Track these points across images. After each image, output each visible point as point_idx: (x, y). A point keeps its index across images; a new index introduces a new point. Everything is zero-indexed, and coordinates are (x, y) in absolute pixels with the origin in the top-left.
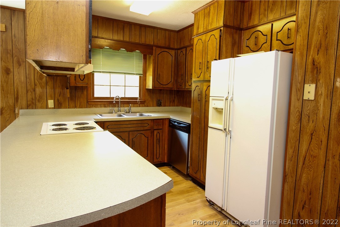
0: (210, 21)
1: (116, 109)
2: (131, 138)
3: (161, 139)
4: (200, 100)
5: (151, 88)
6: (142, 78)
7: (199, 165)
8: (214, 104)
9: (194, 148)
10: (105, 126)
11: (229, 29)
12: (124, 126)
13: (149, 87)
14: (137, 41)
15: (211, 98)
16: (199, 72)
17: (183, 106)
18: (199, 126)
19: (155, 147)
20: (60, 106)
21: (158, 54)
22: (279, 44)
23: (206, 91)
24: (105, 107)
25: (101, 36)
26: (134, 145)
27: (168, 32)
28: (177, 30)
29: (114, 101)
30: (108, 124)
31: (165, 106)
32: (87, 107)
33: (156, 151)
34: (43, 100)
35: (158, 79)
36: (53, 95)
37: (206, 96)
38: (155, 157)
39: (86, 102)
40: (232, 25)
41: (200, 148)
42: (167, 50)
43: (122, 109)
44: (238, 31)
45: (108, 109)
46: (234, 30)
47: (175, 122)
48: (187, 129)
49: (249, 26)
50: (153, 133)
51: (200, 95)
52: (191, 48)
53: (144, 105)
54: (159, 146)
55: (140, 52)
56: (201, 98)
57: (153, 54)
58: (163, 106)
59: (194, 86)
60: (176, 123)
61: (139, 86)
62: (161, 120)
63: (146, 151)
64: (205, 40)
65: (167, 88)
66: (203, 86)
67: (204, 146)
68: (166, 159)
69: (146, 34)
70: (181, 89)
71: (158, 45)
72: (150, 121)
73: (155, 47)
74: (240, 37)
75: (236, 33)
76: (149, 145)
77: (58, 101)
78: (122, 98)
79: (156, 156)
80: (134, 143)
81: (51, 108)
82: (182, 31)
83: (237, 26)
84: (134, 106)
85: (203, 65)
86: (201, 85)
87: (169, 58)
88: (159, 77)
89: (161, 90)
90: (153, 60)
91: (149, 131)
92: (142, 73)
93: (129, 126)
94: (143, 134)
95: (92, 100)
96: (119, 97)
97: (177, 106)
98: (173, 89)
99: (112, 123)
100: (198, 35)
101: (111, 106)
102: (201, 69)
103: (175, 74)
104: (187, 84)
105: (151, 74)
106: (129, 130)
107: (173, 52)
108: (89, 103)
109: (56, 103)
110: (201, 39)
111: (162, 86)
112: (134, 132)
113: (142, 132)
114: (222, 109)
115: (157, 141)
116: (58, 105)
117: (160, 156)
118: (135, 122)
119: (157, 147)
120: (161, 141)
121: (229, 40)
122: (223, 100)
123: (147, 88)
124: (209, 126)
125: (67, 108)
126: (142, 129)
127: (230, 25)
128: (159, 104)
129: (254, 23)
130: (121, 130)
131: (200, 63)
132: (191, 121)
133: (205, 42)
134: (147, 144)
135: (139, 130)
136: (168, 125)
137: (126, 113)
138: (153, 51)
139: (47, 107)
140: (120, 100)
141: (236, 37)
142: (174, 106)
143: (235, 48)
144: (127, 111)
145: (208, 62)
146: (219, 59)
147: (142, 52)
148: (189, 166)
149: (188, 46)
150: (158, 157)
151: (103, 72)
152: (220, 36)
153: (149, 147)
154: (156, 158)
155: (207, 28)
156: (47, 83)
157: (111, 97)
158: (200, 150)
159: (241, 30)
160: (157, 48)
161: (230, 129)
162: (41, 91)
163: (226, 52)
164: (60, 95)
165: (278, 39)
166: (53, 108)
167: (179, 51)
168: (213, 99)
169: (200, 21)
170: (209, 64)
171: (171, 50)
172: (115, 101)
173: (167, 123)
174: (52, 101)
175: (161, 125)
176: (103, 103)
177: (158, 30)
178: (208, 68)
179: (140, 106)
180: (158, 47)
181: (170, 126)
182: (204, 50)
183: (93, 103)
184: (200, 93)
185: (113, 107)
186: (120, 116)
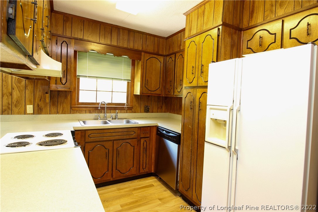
0: (205, 21)
1: (102, 115)
2: (115, 147)
3: (148, 148)
4: (192, 108)
5: (139, 94)
6: (130, 84)
7: (191, 182)
8: (213, 114)
9: (184, 161)
10: (86, 134)
11: (228, 29)
12: (108, 134)
13: (137, 93)
14: (125, 46)
15: (208, 107)
16: (192, 77)
17: (170, 112)
18: (191, 137)
19: (141, 157)
20: (40, 111)
21: (147, 60)
22: (294, 42)
23: (200, 98)
24: (90, 112)
25: (86, 39)
26: (119, 155)
27: (157, 38)
28: (166, 36)
29: (98, 107)
30: (90, 132)
31: (153, 113)
32: (70, 113)
33: (142, 160)
34: (21, 105)
35: (146, 85)
36: (33, 100)
37: (199, 104)
38: (141, 168)
39: (70, 108)
40: (231, 24)
41: (192, 163)
42: (156, 56)
43: (108, 114)
44: (237, 31)
45: (93, 115)
46: (234, 30)
47: (163, 130)
48: (177, 139)
49: (250, 25)
50: (139, 141)
51: (193, 102)
52: (181, 53)
53: (131, 111)
54: (145, 156)
55: (129, 57)
56: (193, 106)
57: (142, 59)
58: (150, 112)
59: (184, 92)
60: (164, 132)
61: (126, 91)
62: (149, 128)
63: (132, 161)
64: (199, 42)
65: (155, 94)
66: (196, 93)
67: (198, 161)
68: (153, 169)
69: (135, 39)
70: (169, 96)
71: (147, 51)
72: (137, 129)
73: (144, 53)
74: (239, 38)
75: (235, 33)
76: (135, 155)
77: (38, 106)
78: (109, 104)
79: (143, 166)
80: (119, 153)
81: (29, 114)
82: (171, 37)
83: (236, 26)
84: (121, 112)
85: (197, 69)
86: (193, 91)
87: (158, 64)
88: (147, 83)
89: (149, 96)
90: (141, 66)
91: (135, 139)
92: (130, 79)
93: (114, 134)
94: (129, 143)
95: (76, 106)
96: (105, 102)
97: (165, 112)
98: (161, 95)
99: (95, 131)
100: (191, 37)
101: (96, 112)
102: (194, 74)
103: (163, 80)
104: (176, 91)
105: (140, 80)
106: (113, 139)
107: (162, 59)
108: (73, 108)
109: (36, 108)
110: (194, 41)
111: (150, 92)
112: (119, 141)
113: (127, 141)
114: (225, 121)
115: (144, 150)
116: (38, 111)
117: (147, 166)
118: (120, 130)
119: (143, 157)
120: (148, 150)
121: (228, 40)
122: (226, 110)
123: (135, 94)
124: (206, 140)
125: (48, 114)
126: (128, 138)
127: (230, 24)
128: (147, 110)
129: (257, 21)
130: (105, 139)
131: (193, 67)
132: (181, 130)
133: (199, 44)
134: (132, 154)
135: (124, 138)
136: (156, 133)
137: (112, 119)
138: (142, 57)
139: (25, 113)
140: (106, 106)
141: (236, 37)
142: (162, 112)
143: (234, 50)
144: (114, 117)
145: (203, 65)
146: (217, 61)
147: (130, 58)
148: (178, 180)
149: (177, 52)
150: (144, 167)
151: (89, 77)
152: (218, 36)
153: (135, 157)
154: (143, 168)
155: (201, 29)
156: (26, 87)
157: (97, 102)
158: (192, 165)
159: (241, 30)
160: (146, 54)
161: (237, 148)
162: (19, 95)
163: (225, 54)
164: (40, 100)
165: (292, 37)
166: (32, 114)
167: (168, 58)
168: (211, 109)
169: (193, 22)
170: (203, 68)
171: (159, 57)
172: (100, 107)
173: (154, 131)
174: (32, 106)
175: (149, 133)
176: (88, 109)
177: (147, 36)
178: (202, 72)
179: (127, 113)
180: (146, 52)
181: (157, 134)
182: (198, 52)
183: (77, 109)
184: (192, 101)
185: (98, 113)
186: (106, 123)
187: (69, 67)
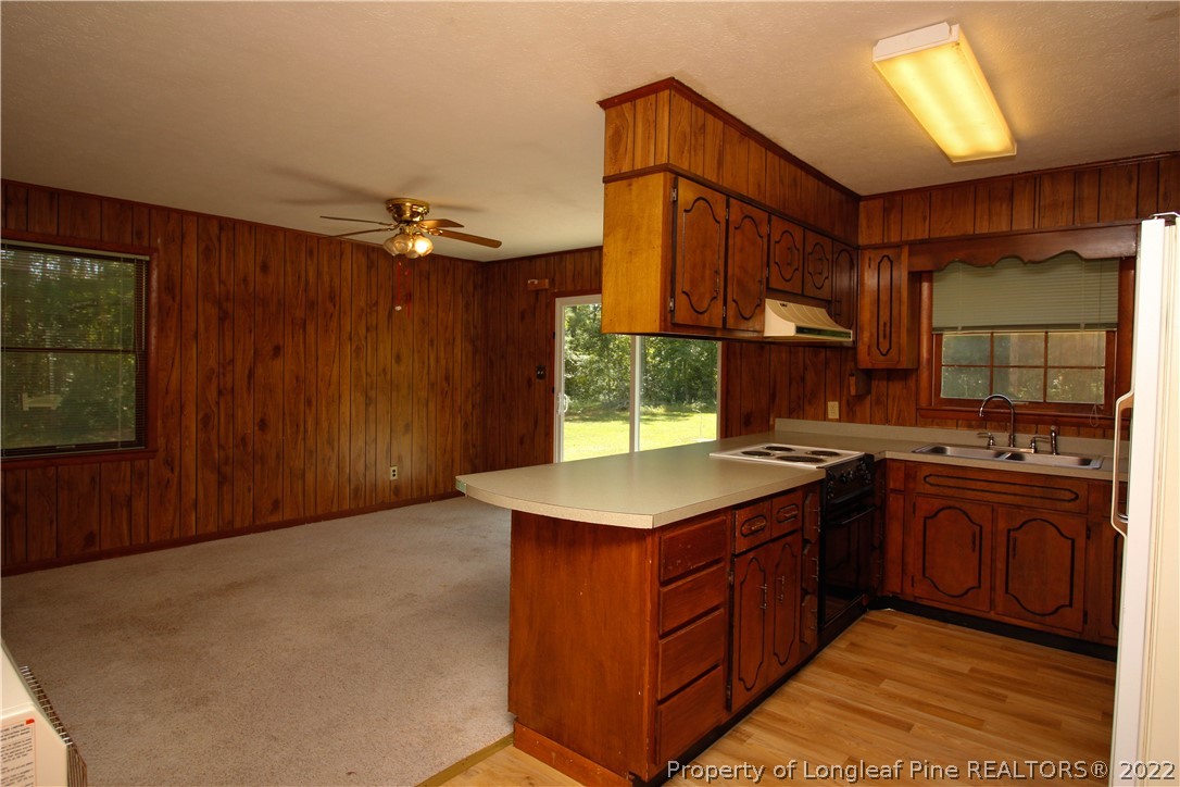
1: (1001, 436)
2: (1002, 526)
6: (1116, 338)
10: (921, 473)
12: (979, 485)
25: (938, 236)
26: (1014, 550)
30: (927, 470)
32: (916, 425)
34: (818, 400)
36: (838, 391)
39: (914, 410)
63: (1066, 586)
72: (1085, 484)
76: (1077, 567)
77: (848, 406)
78: (1034, 405)
80: (1014, 545)
81: (832, 420)
92: (1115, 321)
93: (997, 487)
95: (933, 407)
99: (940, 469)
101: (988, 426)
106: (995, 500)
109: (844, 409)
112: (1015, 510)
116: (848, 416)
125: (867, 423)
130: (970, 494)
134: (1067, 563)
135: (1034, 505)
137: (1036, 451)
139: (825, 418)
140: (1011, 410)
151: (966, 328)
162: (816, 381)
166: (837, 419)
174: (837, 403)
176: (963, 416)
183: (931, 414)
185: (996, 429)
187: (895, 313)
